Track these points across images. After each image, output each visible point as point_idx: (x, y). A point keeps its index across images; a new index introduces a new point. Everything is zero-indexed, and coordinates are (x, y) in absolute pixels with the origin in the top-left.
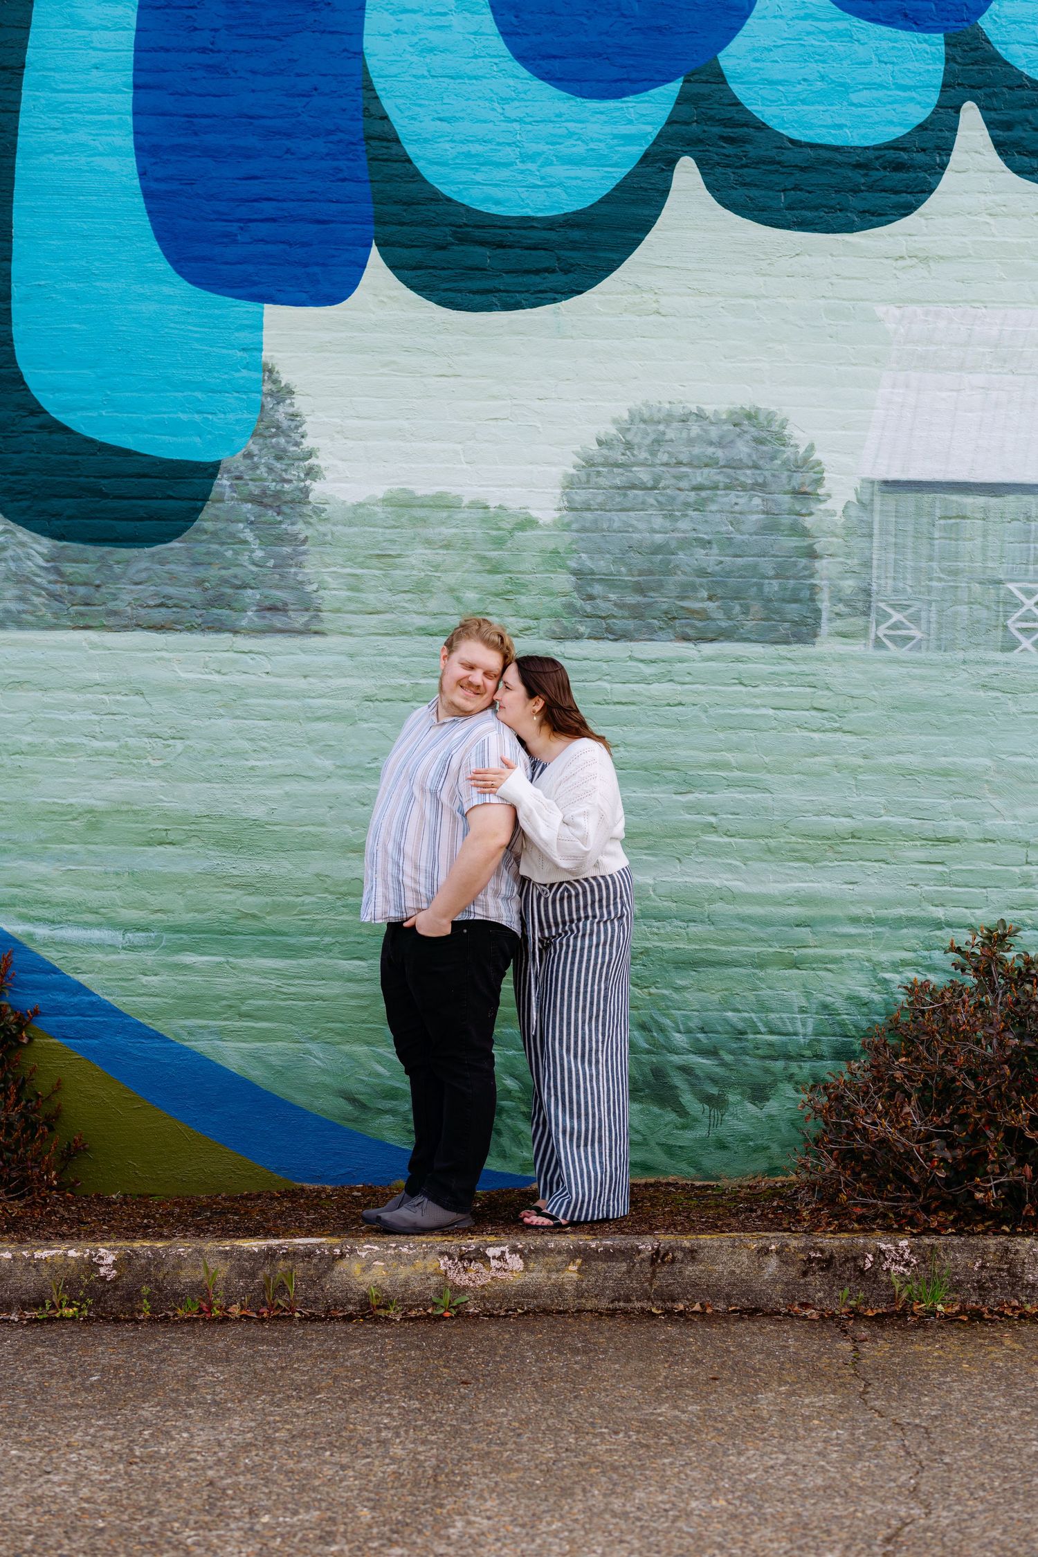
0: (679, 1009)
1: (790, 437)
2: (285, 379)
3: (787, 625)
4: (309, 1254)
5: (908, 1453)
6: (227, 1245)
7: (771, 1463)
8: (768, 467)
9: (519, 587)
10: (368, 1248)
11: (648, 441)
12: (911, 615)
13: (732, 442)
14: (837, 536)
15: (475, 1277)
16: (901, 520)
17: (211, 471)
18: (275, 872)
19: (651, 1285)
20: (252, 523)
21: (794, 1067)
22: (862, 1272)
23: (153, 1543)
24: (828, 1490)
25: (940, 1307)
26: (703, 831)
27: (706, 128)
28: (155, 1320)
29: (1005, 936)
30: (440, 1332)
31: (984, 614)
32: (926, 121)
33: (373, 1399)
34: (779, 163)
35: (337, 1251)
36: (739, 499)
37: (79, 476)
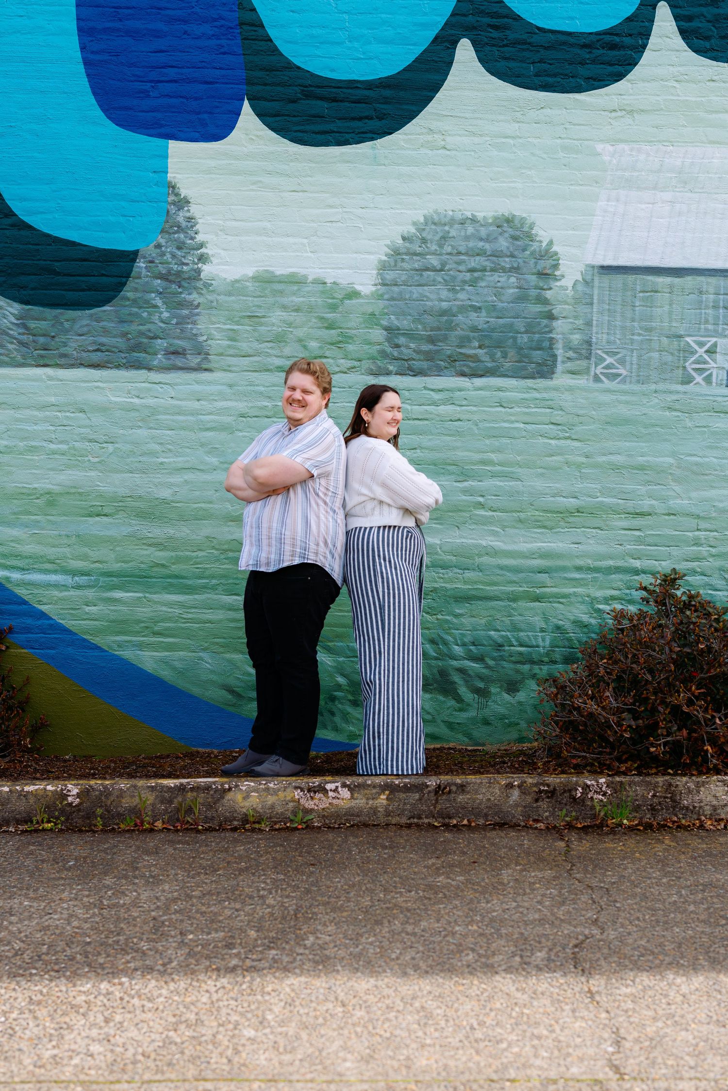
0: (457, 629)
1: (537, 235)
2: (183, 193)
3: (533, 365)
4: (208, 788)
5: (594, 902)
6: (152, 783)
7: (507, 907)
8: (521, 256)
9: (346, 339)
10: (247, 784)
11: (437, 238)
12: (619, 359)
13: (496, 238)
14: (568, 304)
15: (317, 803)
16: (612, 293)
17: (132, 256)
18: (178, 535)
19: (435, 808)
20: (161, 293)
21: (536, 669)
22: (574, 799)
23: (122, 949)
24: (542, 921)
25: (625, 822)
26: (474, 508)
27: (479, 19)
28: (106, 831)
29: (675, 579)
30: (296, 837)
31: (670, 358)
32: (632, 15)
33: (253, 874)
34: (529, 44)
35: (227, 786)
36: (500, 278)
37: (39, 260)
